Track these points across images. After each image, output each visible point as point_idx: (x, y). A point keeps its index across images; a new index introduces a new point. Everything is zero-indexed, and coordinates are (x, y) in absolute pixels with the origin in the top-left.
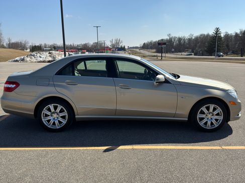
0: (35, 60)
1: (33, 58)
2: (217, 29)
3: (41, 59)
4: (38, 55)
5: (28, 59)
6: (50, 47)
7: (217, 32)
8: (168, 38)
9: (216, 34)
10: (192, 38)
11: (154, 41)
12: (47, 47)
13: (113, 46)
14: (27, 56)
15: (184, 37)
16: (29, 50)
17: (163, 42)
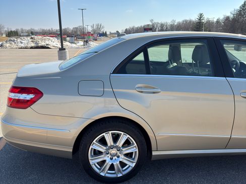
0: (15, 46)
1: (13, 43)
2: (201, 15)
3: (23, 45)
4: (19, 40)
5: (8, 45)
6: (28, 32)
7: (201, 18)
8: (151, 24)
9: (200, 19)
10: (174, 24)
11: (136, 27)
12: (24, 32)
13: (94, 31)
14: (7, 42)
15: (166, 22)
16: (4, 36)
17: (149, 27)
